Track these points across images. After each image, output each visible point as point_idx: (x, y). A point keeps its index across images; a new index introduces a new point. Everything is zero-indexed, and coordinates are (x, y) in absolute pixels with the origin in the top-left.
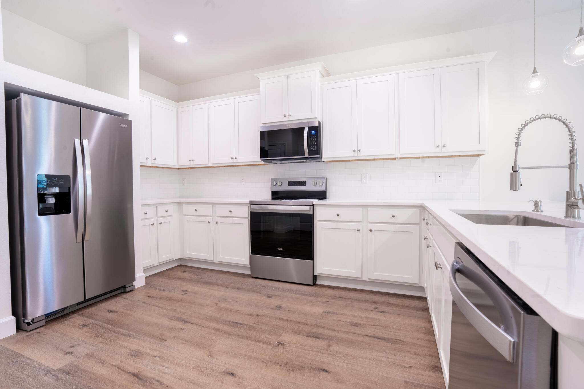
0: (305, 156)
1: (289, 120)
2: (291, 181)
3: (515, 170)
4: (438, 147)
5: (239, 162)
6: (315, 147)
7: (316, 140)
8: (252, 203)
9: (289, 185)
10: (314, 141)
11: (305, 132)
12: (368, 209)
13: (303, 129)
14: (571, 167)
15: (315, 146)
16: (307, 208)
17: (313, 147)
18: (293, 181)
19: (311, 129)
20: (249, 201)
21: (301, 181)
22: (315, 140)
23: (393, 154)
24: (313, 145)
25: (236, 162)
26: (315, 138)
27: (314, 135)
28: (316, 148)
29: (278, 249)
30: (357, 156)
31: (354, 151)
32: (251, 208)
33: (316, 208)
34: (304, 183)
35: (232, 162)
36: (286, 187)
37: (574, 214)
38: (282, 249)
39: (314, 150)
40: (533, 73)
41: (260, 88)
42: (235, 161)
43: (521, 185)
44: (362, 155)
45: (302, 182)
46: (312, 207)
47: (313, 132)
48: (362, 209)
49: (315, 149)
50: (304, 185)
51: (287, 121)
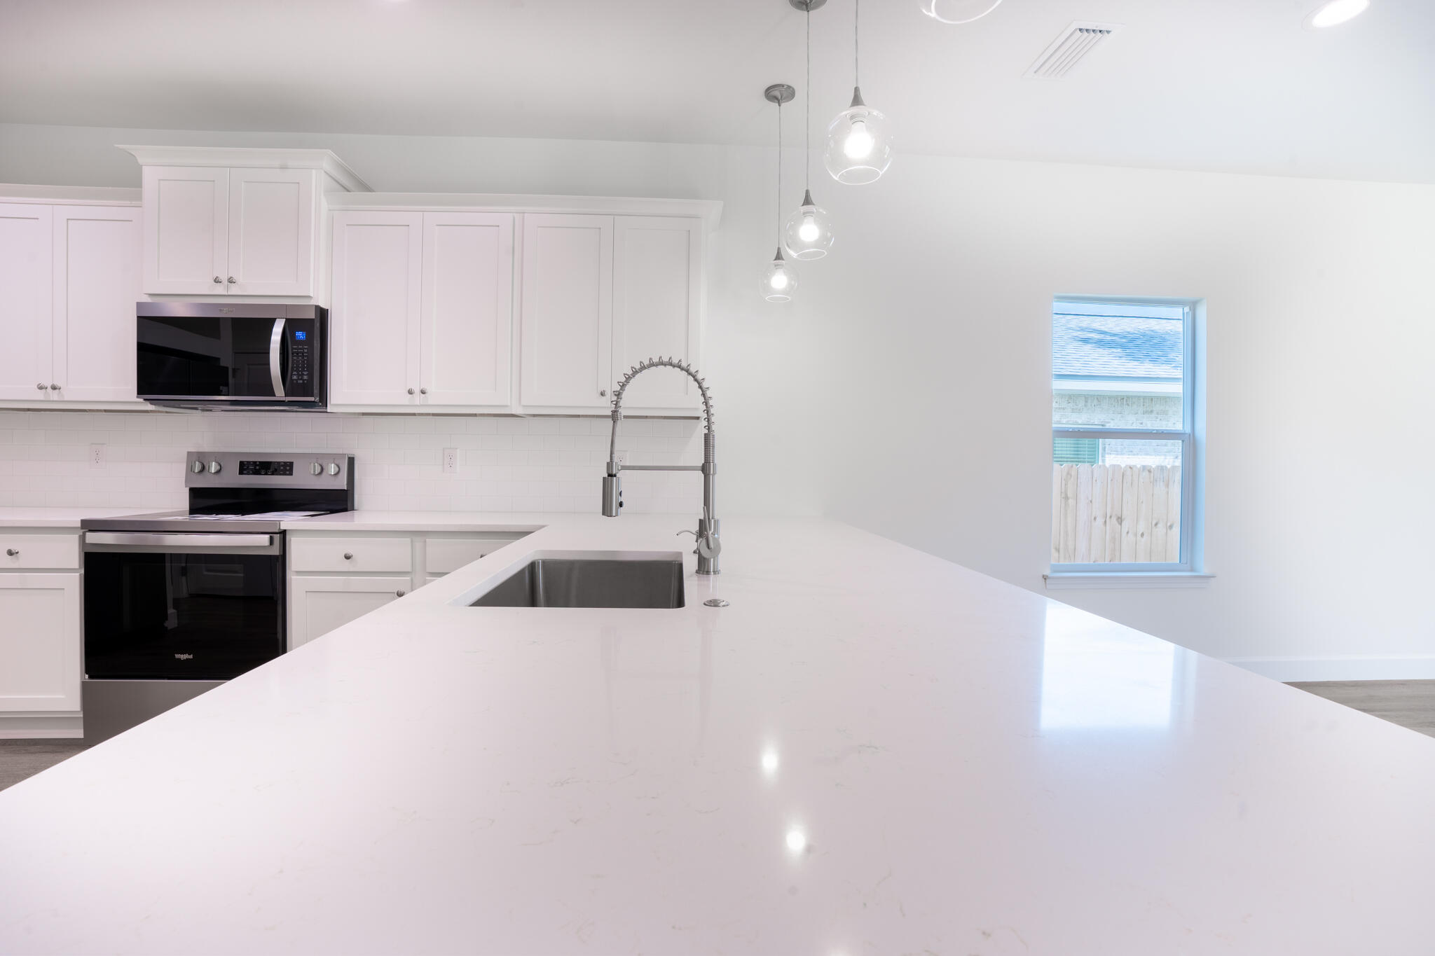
0: (275, 396)
1: (229, 293)
2: (249, 462)
3: (610, 472)
4: (602, 394)
5: (66, 399)
6: (303, 374)
7: (306, 356)
8: (90, 526)
9: (241, 473)
10: (303, 358)
11: (274, 329)
12: (425, 542)
13: (270, 323)
14: (705, 469)
15: (305, 373)
16: (264, 540)
17: (298, 375)
18: (255, 462)
19: (292, 325)
20: (79, 520)
21: (279, 463)
22: (303, 356)
23: (507, 406)
24: (298, 367)
25: (56, 398)
26: (306, 351)
27: (301, 342)
28: (305, 377)
29: (177, 656)
30: (418, 404)
31: (410, 392)
32: (87, 541)
33: (291, 540)
34: (286, 468)
35: (42, 398)
36: (233, 479)
37: (708, 569)
38: (189, 655)
39: (301, 381)
40: (775, 259)
41: (141, 187)
42: (54, 396)
43: (621, 504)
44: (430, 402)
45: (282, 466)
46: (277, 538)
47: (300, 335)
48: (412, 542)
49: (304, 380)
50: (288, 473)
51: (225, 296)
